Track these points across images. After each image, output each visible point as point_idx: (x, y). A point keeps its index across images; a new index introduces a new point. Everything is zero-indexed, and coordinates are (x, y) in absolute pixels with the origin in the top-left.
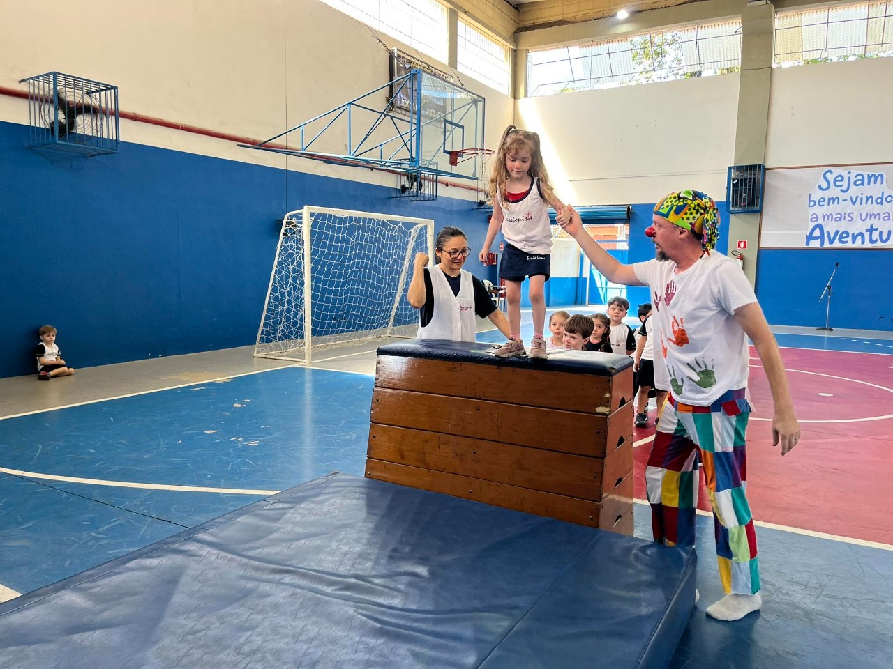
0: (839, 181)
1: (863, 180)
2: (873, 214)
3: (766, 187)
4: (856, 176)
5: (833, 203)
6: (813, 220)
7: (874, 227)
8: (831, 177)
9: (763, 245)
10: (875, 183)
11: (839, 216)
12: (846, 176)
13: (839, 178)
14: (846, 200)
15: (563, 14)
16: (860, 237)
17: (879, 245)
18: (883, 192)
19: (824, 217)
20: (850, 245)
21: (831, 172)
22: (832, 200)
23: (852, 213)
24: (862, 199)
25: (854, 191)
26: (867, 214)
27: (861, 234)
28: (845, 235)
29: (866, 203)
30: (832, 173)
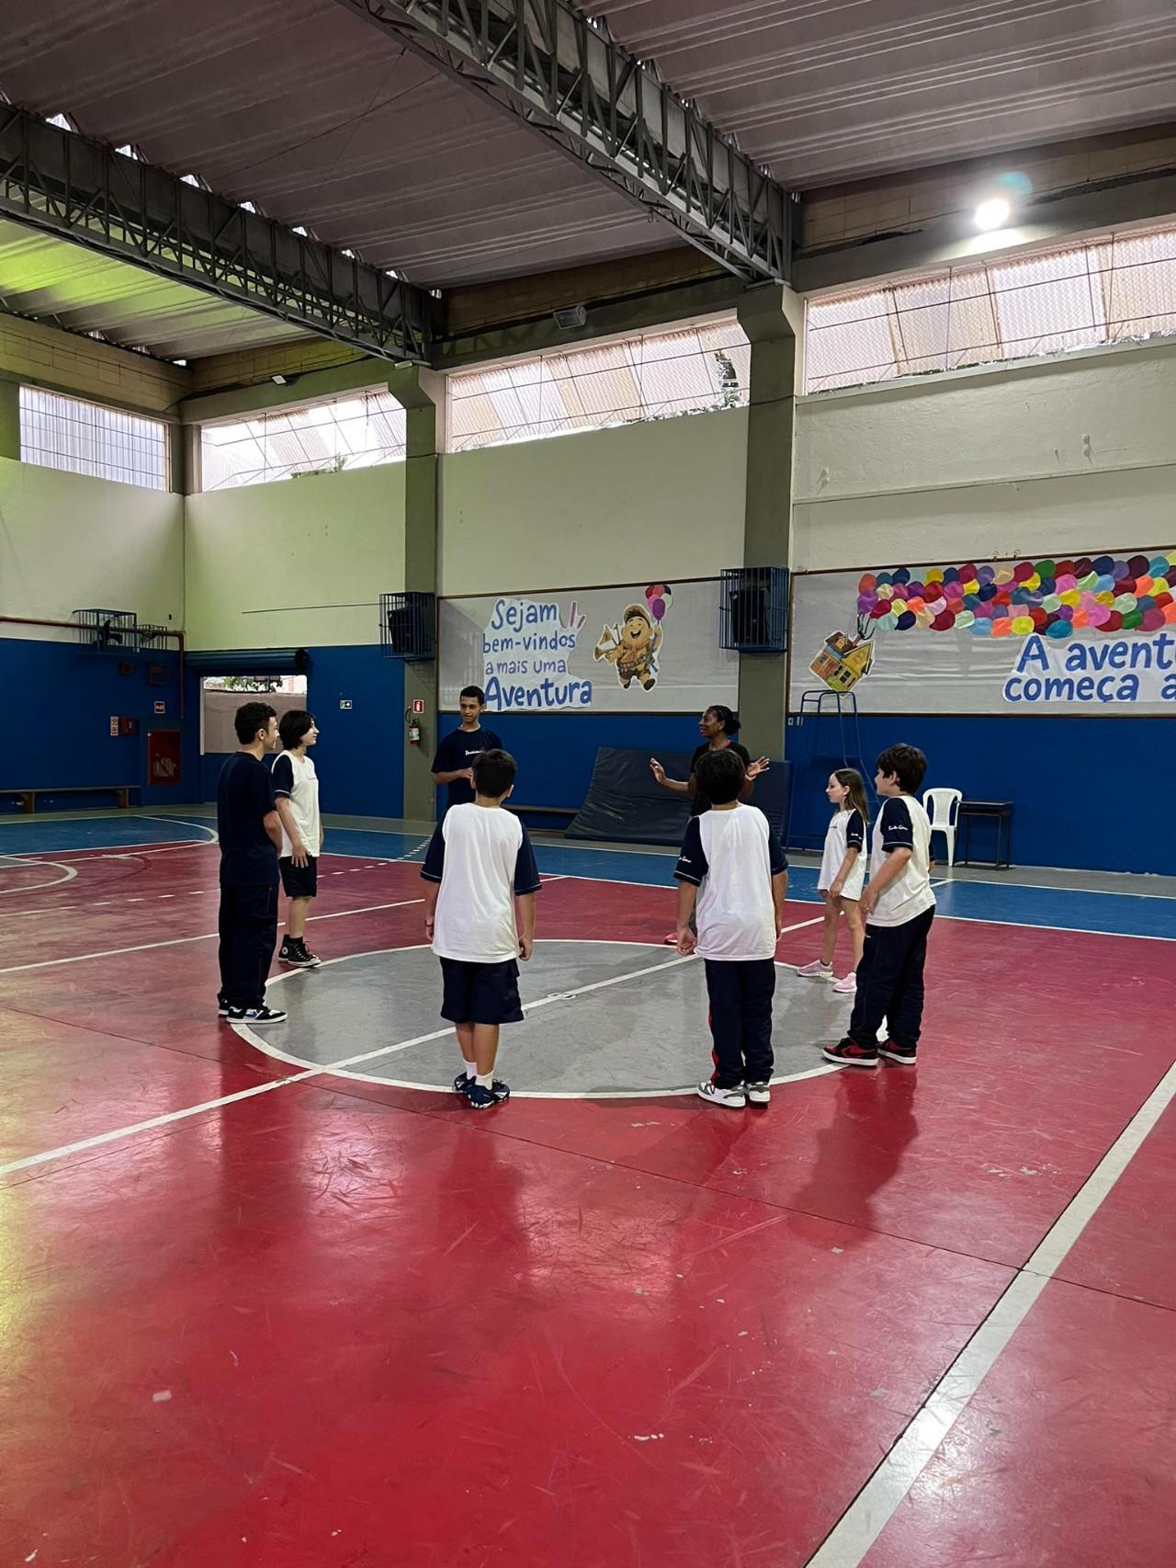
0: (512, 615)
1: (535, 615)
2: (548, 663)
3: (441, 623)
4: (528, 610)
5: (507, 647)
6: (489, 671)
7: (550, 682)
8: (503, 610)
9: (443, 708)
10: (548, 618)
11: (513, 666)
12: (519, 608)
13: (512, 612)
14: (518, 644)
15: (238, 375)
16: (535, 697)
17: (556, 707)
18: (556, 632)
19: (499, 666)
20: (526, 707)
21: (502, 602)
22: (505, 643)
23: (526, 662)
24: (535, 640)
25: (529, 630)
26: (541, 662)
27: (536, 691)
28: (520, 694)
29: (540, 648)
30: (504, 605)
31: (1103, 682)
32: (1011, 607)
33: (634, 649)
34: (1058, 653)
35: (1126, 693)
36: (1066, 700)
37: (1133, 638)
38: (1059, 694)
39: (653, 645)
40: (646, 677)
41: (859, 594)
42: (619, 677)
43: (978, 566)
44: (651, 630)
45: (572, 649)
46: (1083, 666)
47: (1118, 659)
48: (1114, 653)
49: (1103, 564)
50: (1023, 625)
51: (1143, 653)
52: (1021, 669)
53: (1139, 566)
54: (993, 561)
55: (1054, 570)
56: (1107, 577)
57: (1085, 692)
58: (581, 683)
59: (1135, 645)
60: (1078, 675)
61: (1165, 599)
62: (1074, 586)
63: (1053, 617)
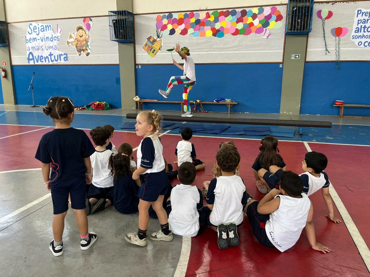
0: (35, 29)
1: (44, 29)
2: (50, 47)
4: (41, 27)
5: (35, 41)
6: (29, 50)
7: (52, 54)
8: (32, 27)
9: (14, 63)
10: (48, 30)
11: (37, 48)
12: (37, 26)
14: (39, 39)
16: (47, 59)
17: (55, 63)
18: (52, 35)
19: (32, 48)
20: (44, 63)
22: (34, 39)
24: (45, 38)
25: (42, 34)
26: (48, 46)
27: (47, 57)
28: (42, 58)
29: (47, 41)
30: (32, 25)
32: (205, 27)
33: (81, 42)
39: (88, 40)
40: (87, 52)
41: (156, 23)
42: (77, 51)
43: (195, 12)
44: (87, 35)
45: (58, 41)
49: (233, 12)
50: (209, 33)
53: (244, 13)
54: (199, 11)
55: (218, 16)
56: (234, 17)
58: (63, 53)
61: (251, 24)
62: (225, 20)
63: (218, 31)
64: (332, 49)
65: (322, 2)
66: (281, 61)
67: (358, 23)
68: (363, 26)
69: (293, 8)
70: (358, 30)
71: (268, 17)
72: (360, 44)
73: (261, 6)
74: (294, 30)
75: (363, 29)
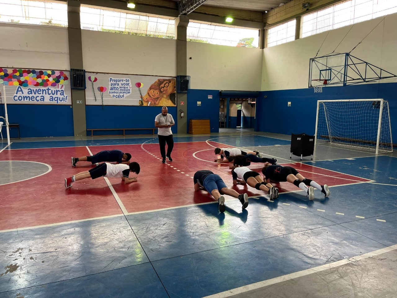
31: (37, 97)
32: (13, 79)
34: (25, 91)
35: (42, 99)
36: (28, 101)
37: (42, 88)
38: (27, 100)
43: (3, 69)
46: (31, 93)
47: (39, 92)
48: (38, 91)
49: (34, 72)
50: (16, 84)
51: (44, 91)
52: (17, 94)
53: (41, 73)
54: (7, 68)
55: (22, 72)
56: (34, 74)
57: (33, 99)
59: (43, 90)
60: (30, 95)
61: (48, 80)
62: (27, 76)
63: (23, 82)
64: (99, 98)
65: (91, 72)
66: (71, 104)
67: (111, 85)
68: (114, 87)
69: (74, 75)
70: (112, 89)
71: (59, 77)
72: (114, 96)
73: (53, 70)
74: (76, 86)
75: (114, 89)
